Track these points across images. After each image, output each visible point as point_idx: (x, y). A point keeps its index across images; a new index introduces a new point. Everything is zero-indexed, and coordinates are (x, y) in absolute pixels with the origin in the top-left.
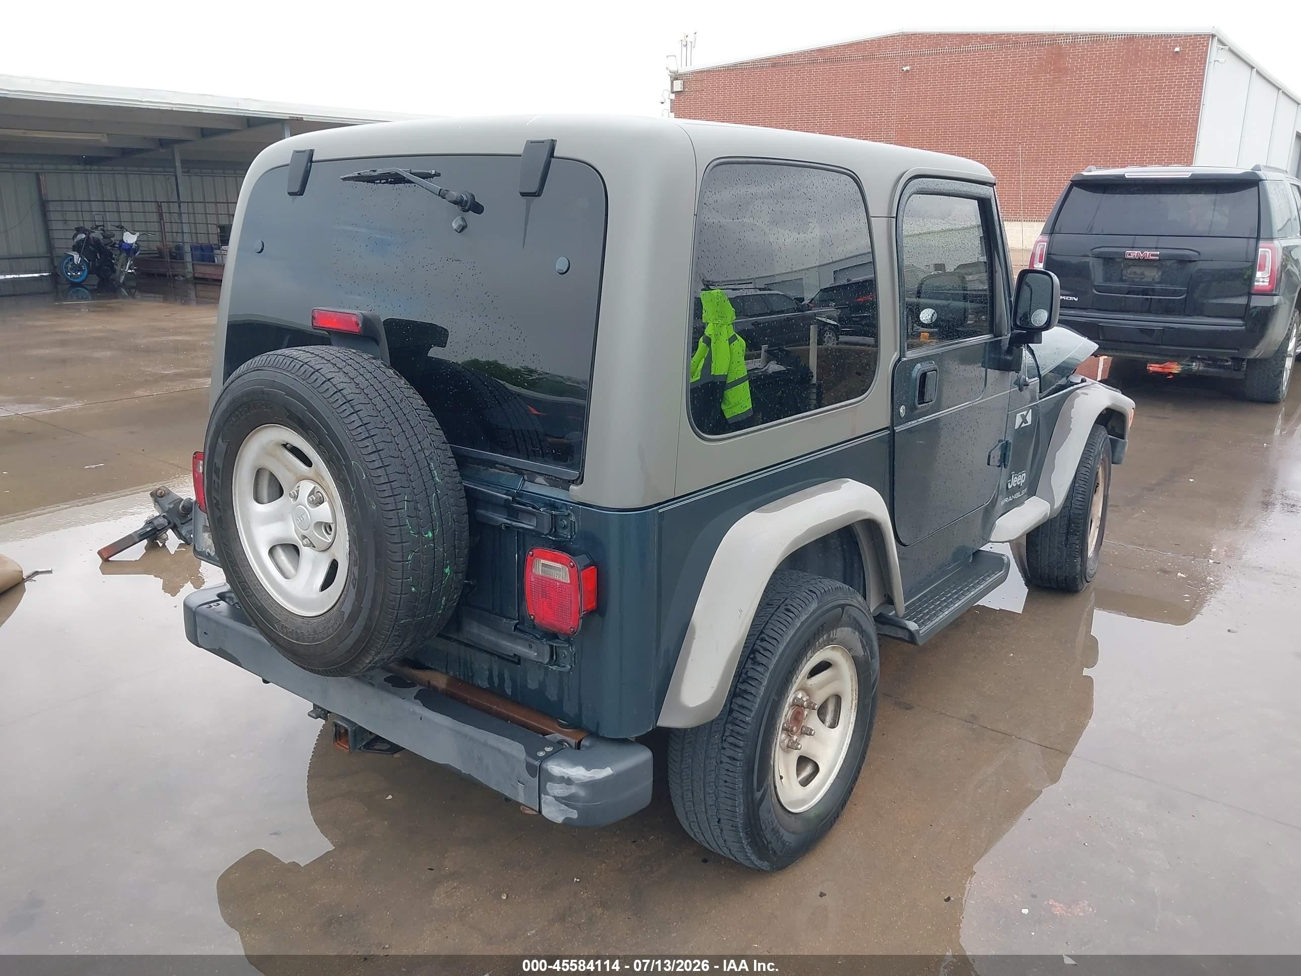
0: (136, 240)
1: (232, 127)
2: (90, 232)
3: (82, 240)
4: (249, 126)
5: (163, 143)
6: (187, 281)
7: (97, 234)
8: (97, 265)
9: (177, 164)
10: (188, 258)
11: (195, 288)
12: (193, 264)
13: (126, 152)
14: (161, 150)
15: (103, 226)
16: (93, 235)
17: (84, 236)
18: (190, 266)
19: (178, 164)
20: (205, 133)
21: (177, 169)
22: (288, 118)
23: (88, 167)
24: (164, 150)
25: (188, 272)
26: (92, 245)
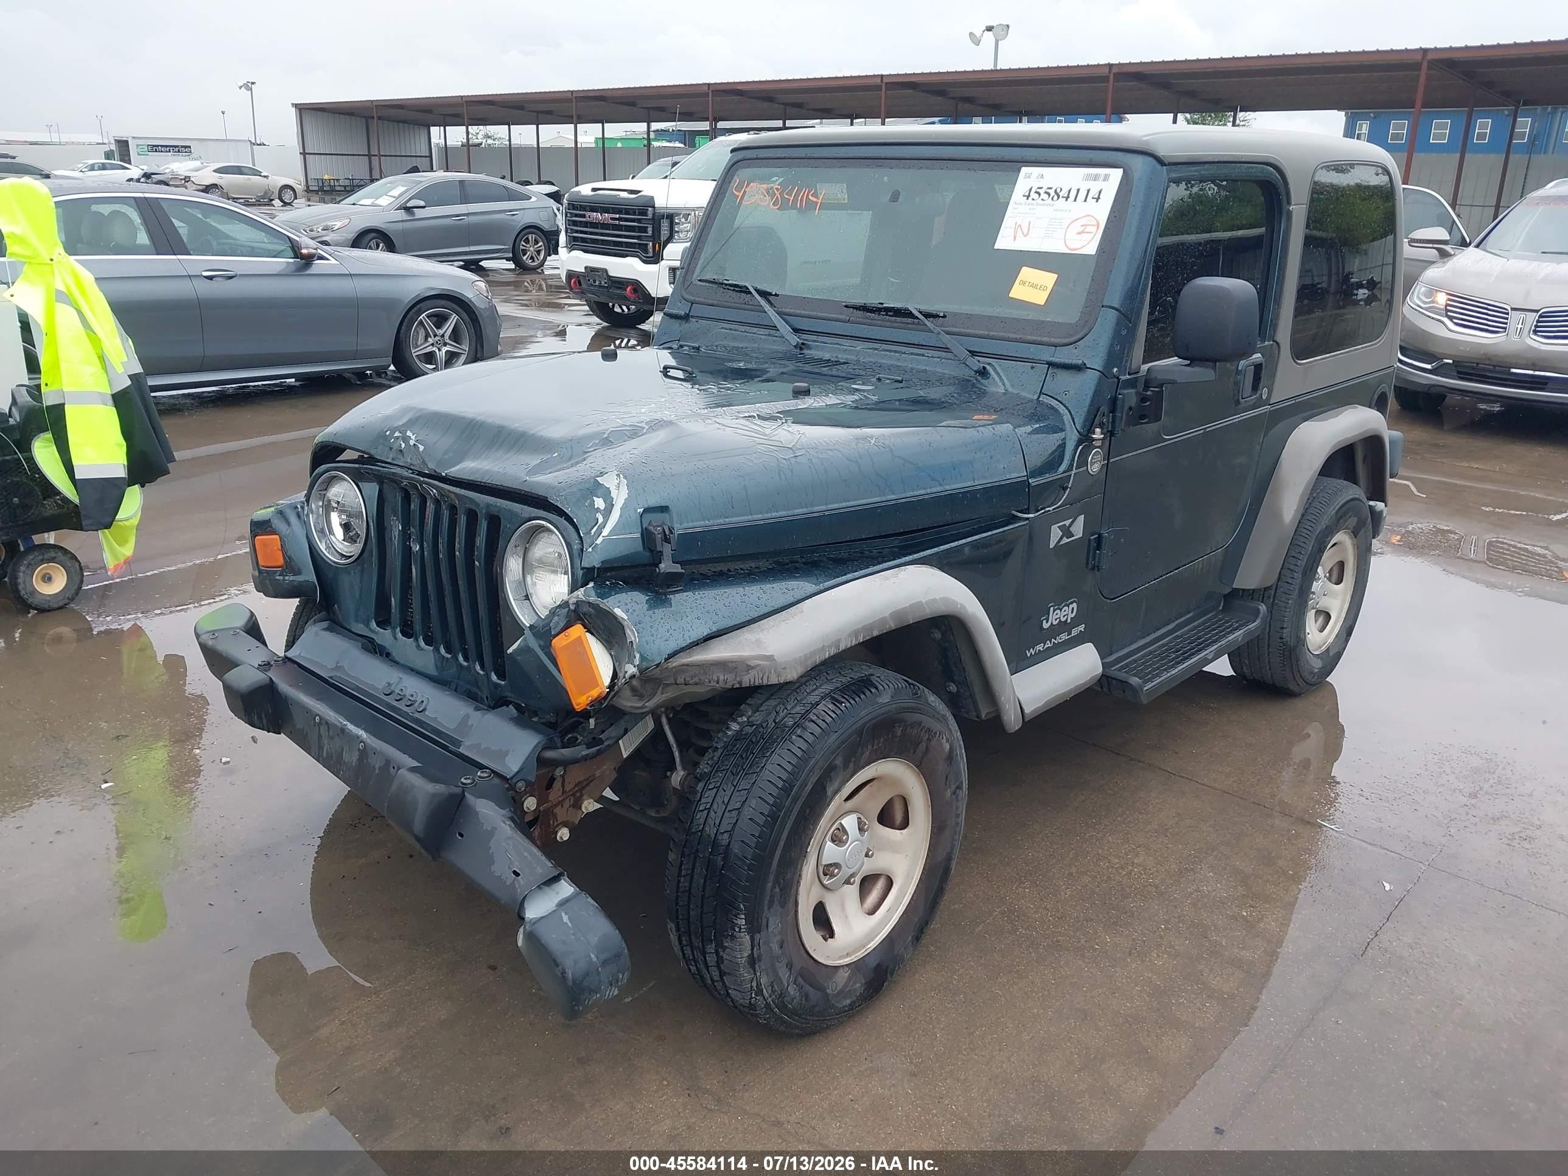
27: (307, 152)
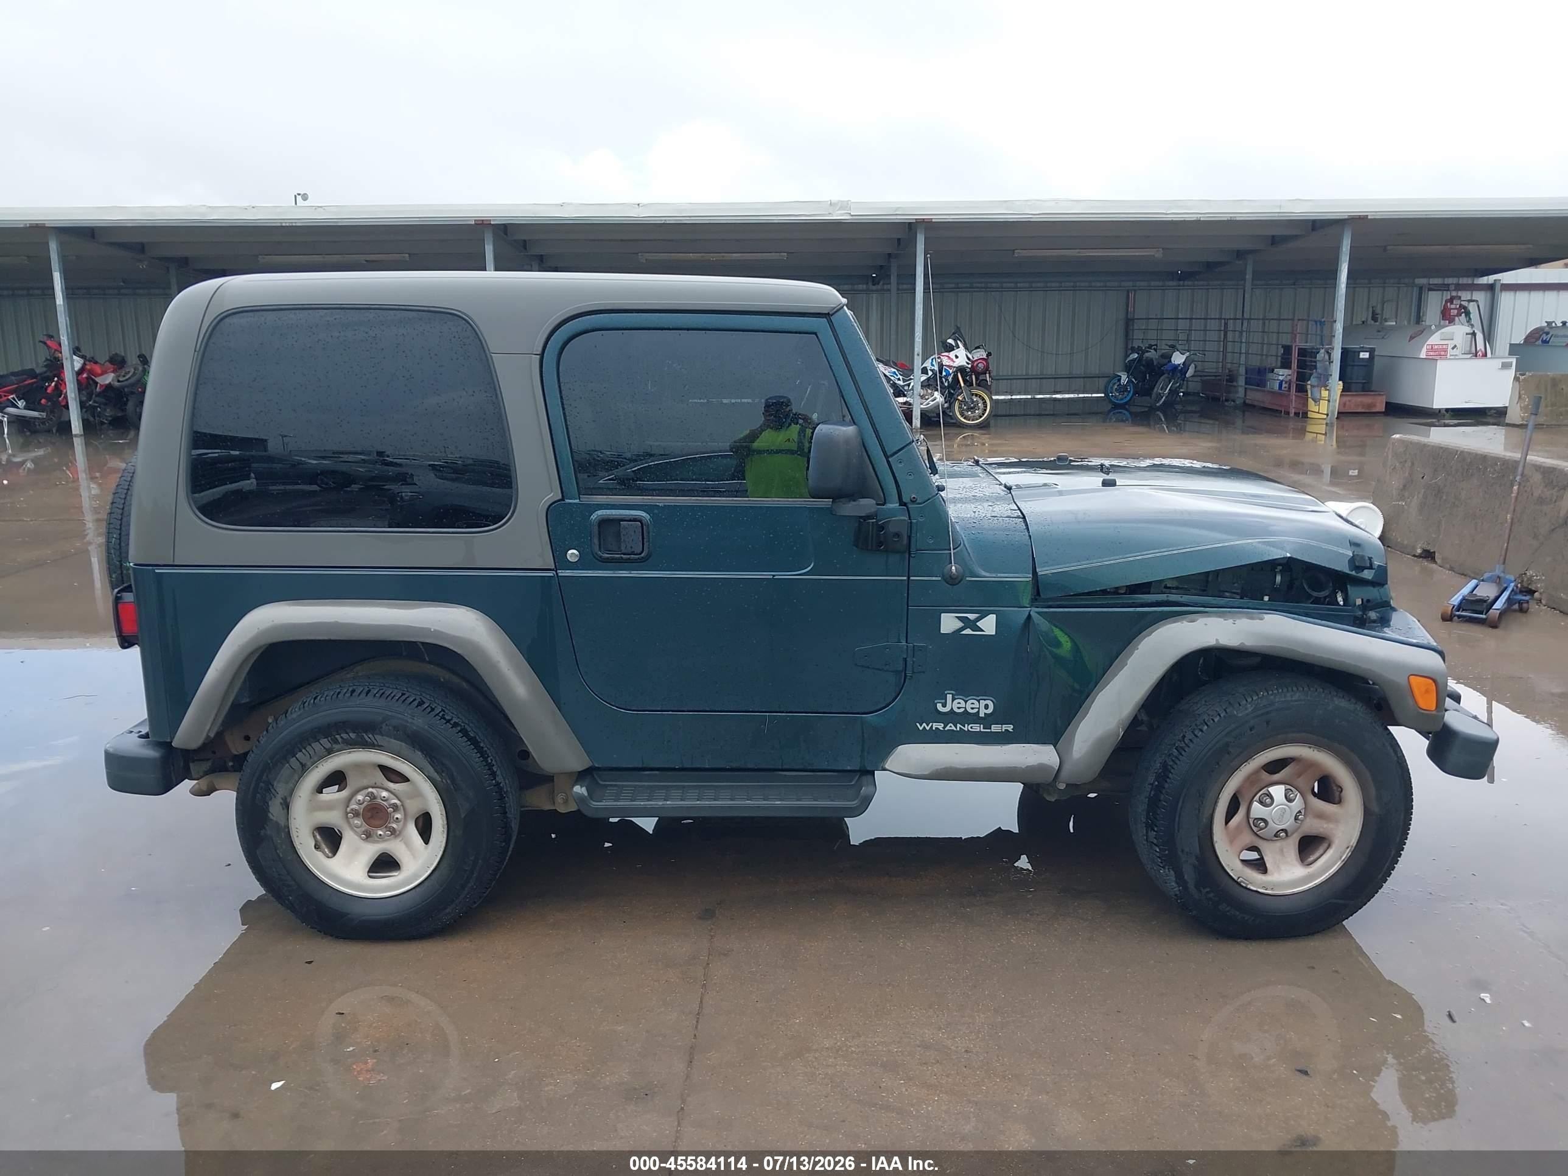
0: (1183, 360)
1: (1295, 233)
2: (1143, 353)
3: (1134, 360)
4: (1314, 229)
5: (1240, 254)
6: (1236, 407)
7: (1151, 354)
8: (1147, 386)
9: (1247, 277)
10: (1241, 381)
11: (1244, 415)
12: (1246, 388)
13: (1210, 266)
14: (1237, 262)
15: (1156, 345)
16: (1147, 355)
17: (1136, 355)
18: (1241, 391)
19: (1249, 277)
20: (1274, 241)
21: (1247, 283)
22: (1346, 217)
23: (1181, 283)
24: (1241, 262)
25: (1238, 397)
26: (1144, 366)
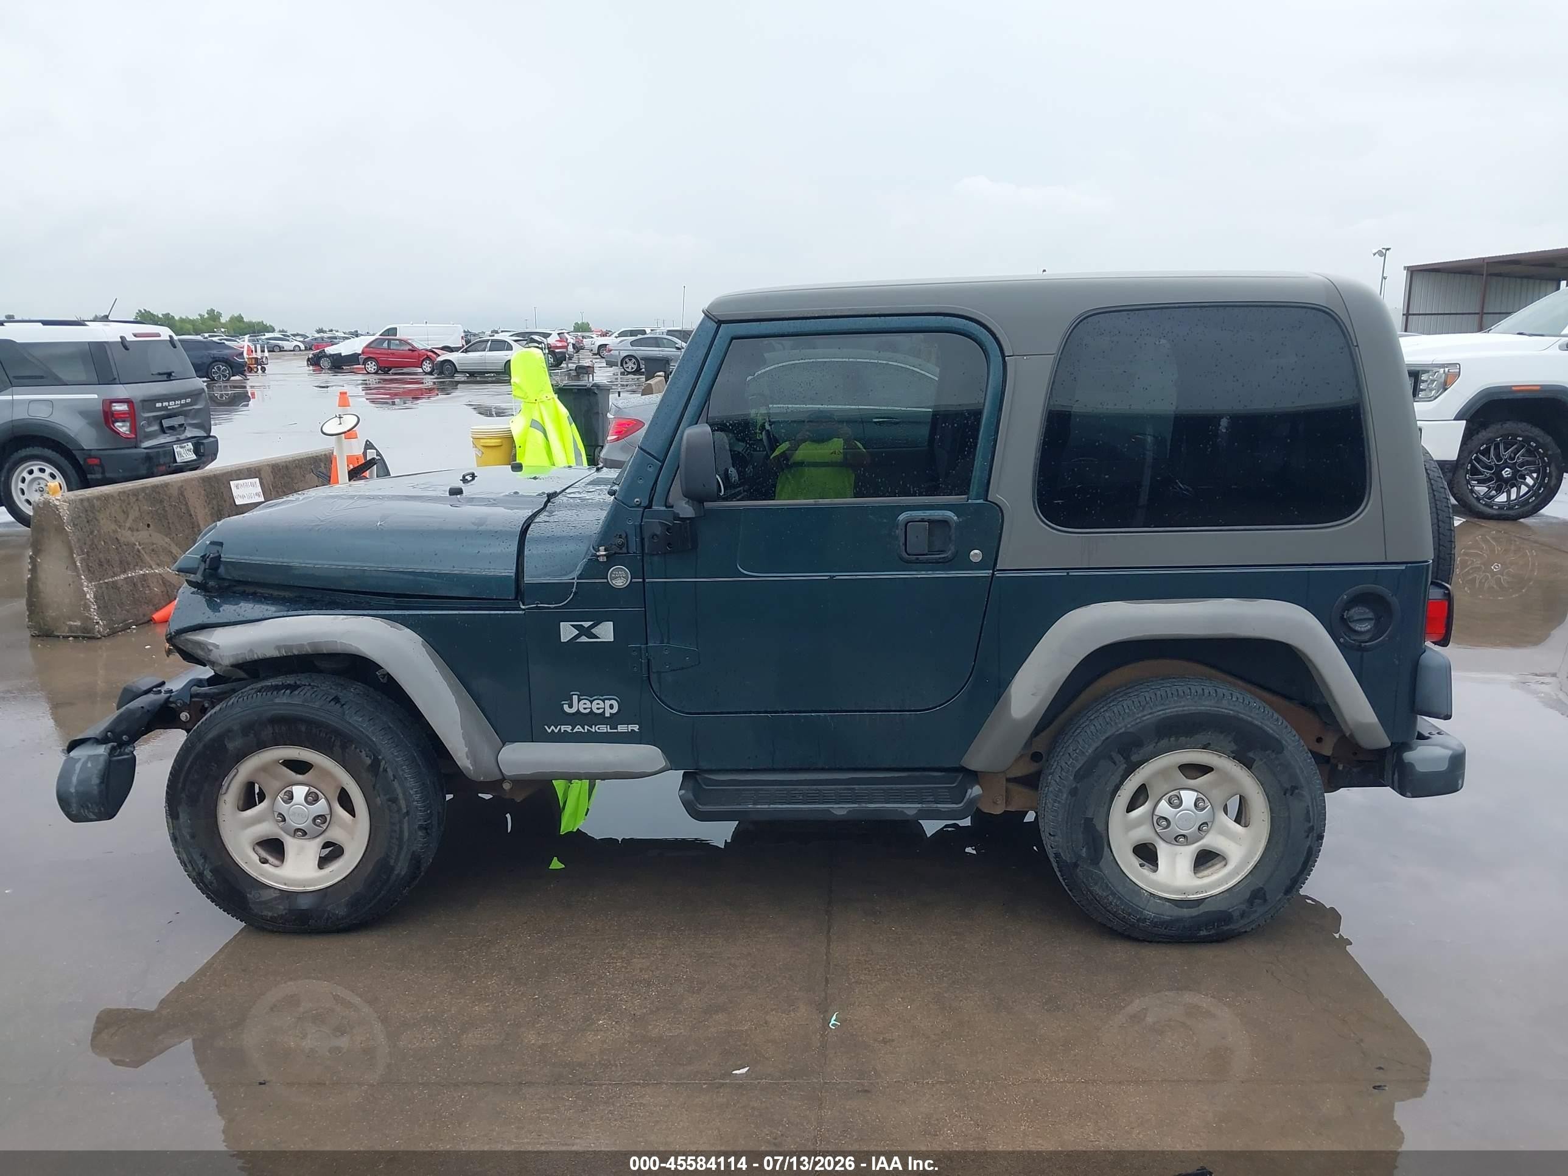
27: (1410, 312)
